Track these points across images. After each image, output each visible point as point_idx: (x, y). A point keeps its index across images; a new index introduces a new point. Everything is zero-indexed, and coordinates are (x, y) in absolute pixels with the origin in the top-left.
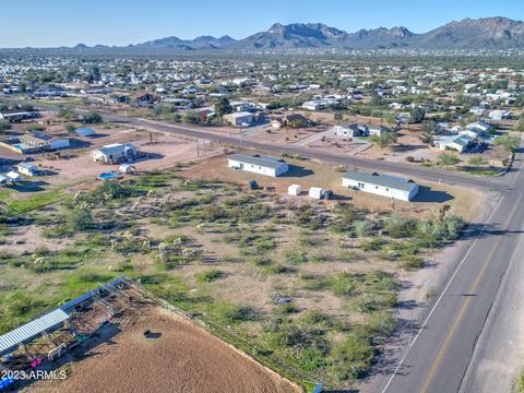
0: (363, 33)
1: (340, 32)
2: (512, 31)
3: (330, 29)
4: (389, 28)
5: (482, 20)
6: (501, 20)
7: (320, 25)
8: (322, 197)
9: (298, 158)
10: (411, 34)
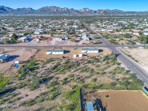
0: (19, 9)
1: (11, 9)
2: (58, 10)
3: (7, 8)
4: (27, 8)
5: (51, 7)
6: (55, 7)
7: (3, 6)
8: (83, 56)
9: (59, 48)
10: (33, 10)
